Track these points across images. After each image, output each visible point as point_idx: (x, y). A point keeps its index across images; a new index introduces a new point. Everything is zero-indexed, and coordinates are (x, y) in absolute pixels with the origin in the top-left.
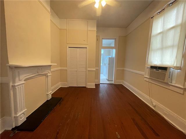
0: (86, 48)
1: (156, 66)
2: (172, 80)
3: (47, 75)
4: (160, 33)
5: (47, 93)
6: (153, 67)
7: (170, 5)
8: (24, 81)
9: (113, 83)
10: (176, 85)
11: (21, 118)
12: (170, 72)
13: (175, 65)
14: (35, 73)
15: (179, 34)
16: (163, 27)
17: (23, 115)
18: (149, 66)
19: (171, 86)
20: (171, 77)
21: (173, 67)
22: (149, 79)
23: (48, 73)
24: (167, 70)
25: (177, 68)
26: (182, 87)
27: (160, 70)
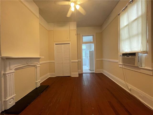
0: (69, 44)
1: (126, 53)
2: (141, 63)
3: (36, 66)
4: (126, 26)
5: (36, 82)
6: (124, 55)
7: (131, 3)
8: (14, 70)
9: (94, 72)
10: (146, 68)
11: (10, 102)
12: (139, 57)
13: (142, 50)
14: (25, 64)
15: (141, 23)
16: (128, 21)
17: (12, 99)
18: (121, 54)
19: (141, 70)
20: (140, 61)
21: (140, 52)
22: (123, 65)
23: (37, 64)
24: (135, 55)
25: (144, 52)
26: (151, 69)
27: (130, 56)
